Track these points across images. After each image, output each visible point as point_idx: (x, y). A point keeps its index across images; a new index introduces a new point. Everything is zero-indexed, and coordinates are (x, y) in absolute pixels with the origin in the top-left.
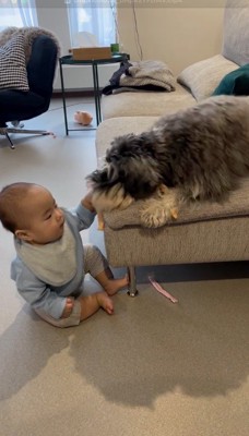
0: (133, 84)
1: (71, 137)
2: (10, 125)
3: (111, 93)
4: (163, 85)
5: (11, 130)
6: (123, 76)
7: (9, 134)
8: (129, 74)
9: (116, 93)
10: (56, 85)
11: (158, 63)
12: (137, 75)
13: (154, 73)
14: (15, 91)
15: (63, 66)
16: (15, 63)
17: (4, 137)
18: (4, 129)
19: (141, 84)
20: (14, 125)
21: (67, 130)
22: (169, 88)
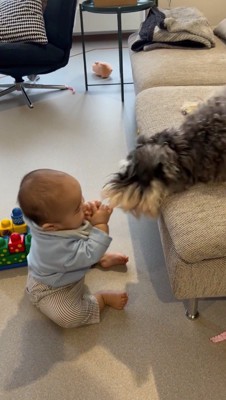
0: (168, 39)
1: (91, 93)
2: (25, 79)
3: (142, 49)
4: (202, 40)
5: (28, 86)
6: (157, 29)
7: (26, 89)
8: (163, 27)
9: (148, 50)
12: (173, 28)
13: (192, 26)
14: (32, 43)
15: (84, 13)
16: (32, 11)
17: (20, 92)
18: (21, 84)
19: (178, 40)
20: (31, 79)
21: (87, 85)
22: (209, 44)
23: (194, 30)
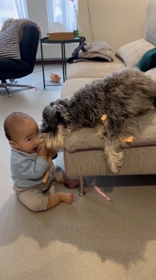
0: (87, 57)
1: (47, 90)
2: (8, 81)
3: (72, 62)
4: (106, 57)
5: (9, 85)
6: (81, 51)
7: (8, 87)
8: (84, 50)
9: (76, 62)
10: (38, 56)
11: (103, 43)
12: (90, 51)
13: (100, 50)
14: (12, 60)
15: (43, 44)
16: (13, 42)
17: (4, 89)
18: (5, 84)
19: (92, 57)
20: (11, 81)
21: (45, 86)
22: (110, 60)
23: (102, 52)
